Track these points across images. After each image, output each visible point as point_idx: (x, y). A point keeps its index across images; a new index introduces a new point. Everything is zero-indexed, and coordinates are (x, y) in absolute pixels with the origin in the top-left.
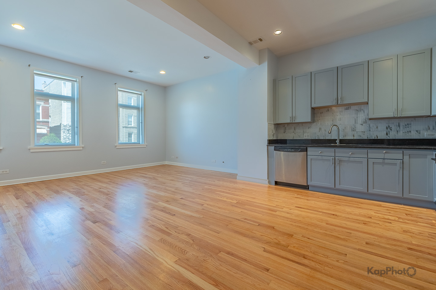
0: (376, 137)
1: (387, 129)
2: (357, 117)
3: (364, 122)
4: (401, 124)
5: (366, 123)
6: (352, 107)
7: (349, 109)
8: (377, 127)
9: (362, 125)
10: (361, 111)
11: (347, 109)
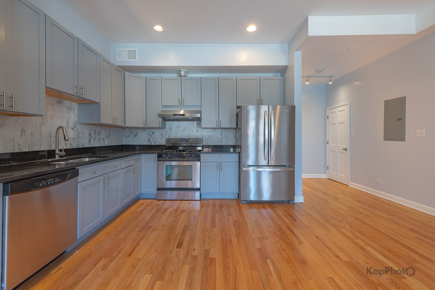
0: (83, 145)
1: (89, 136)
2: (69, 118)
3: (74, 125)
4: (97, 132)
5: (76, 127)
6: (63, 101)
7: (61, 104)
8: (83, 134)
9: (73, 129)
10: (72, 110)
11: (59, 103)
